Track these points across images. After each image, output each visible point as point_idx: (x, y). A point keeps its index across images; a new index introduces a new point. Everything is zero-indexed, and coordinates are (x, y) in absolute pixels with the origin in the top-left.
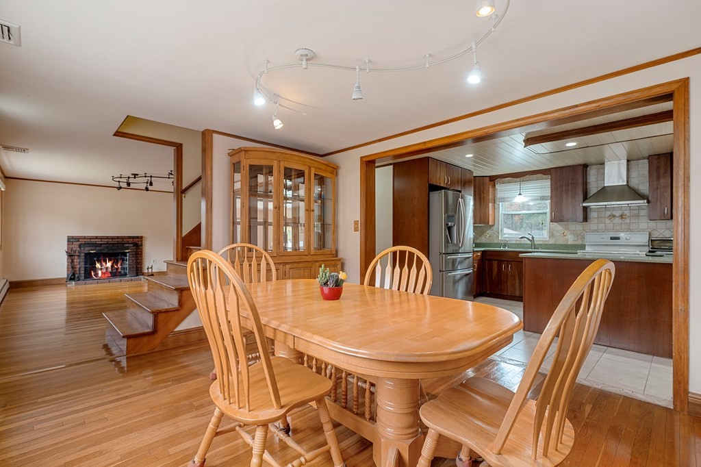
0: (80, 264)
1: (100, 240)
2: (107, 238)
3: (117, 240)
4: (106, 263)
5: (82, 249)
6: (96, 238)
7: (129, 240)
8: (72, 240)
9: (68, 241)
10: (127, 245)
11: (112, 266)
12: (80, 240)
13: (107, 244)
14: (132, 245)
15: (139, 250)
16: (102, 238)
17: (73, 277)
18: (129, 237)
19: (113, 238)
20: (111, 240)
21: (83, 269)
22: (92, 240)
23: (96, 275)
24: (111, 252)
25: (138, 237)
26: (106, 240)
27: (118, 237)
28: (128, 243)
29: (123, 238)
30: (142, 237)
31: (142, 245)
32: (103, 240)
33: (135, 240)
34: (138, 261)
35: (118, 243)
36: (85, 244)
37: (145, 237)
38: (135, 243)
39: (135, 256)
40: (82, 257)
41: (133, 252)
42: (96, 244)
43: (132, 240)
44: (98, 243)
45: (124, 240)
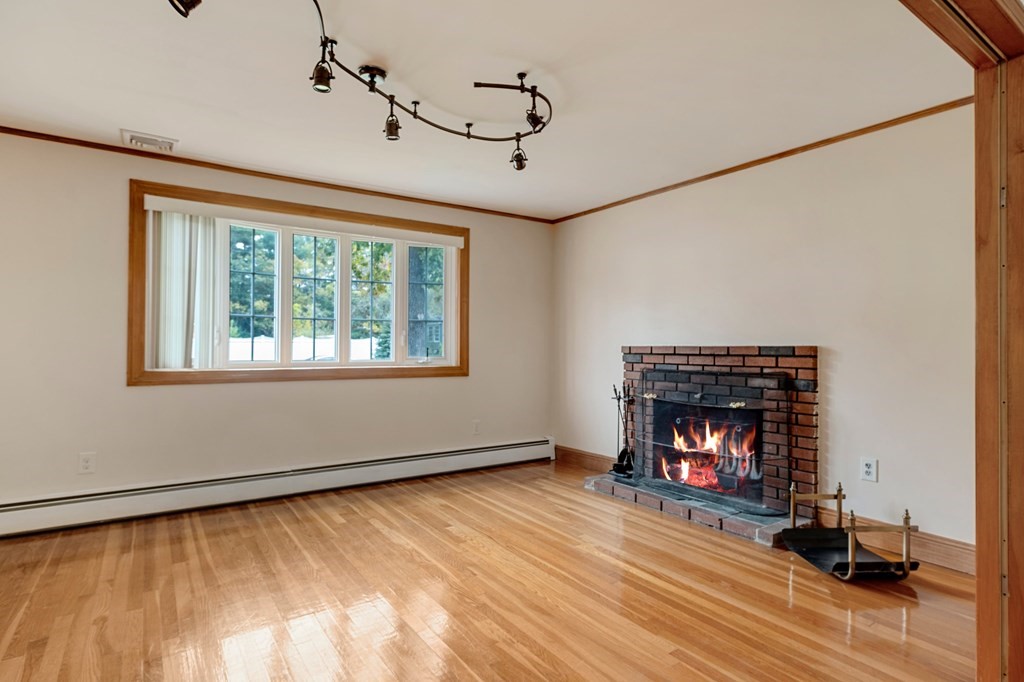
0: (645, 426)
1: (683, 360)
2: (700, 352)
3: (728, 361)
4: (703, 438)
5: (649, 385)
6: (675, 352)
7: (761, 361)
8: (631, 358)
9: (626, 361)
10: (757, 382)
12: (646, 359)
13: (702, 373)
14: (772, 383)
15: (798, 407)
16: (687, 353)
18: (762, 351)
19: (714, 354)
20: (709, 361)
21: (651, 447)
22: (669, 360)
23: (675, 474)
24: (711, 403)
25: (791, 352)
26: (699, 360)
27: (728, 352)
28: (762, 375)
29: (744, 354)
30: (812, 353)
31: (813, 386)
32: (692, 360)
33: (783, 362)
34: (796, 453)
35: (730, 374)
36: (655, 370)
37: (829, 351)
38: (787, 374)
39: (783, 428)
40: (650, 410)
41: (778, 410)
42: (678, 371)
43: (771, 362)
44: (681, 368)
45: (749, 361)
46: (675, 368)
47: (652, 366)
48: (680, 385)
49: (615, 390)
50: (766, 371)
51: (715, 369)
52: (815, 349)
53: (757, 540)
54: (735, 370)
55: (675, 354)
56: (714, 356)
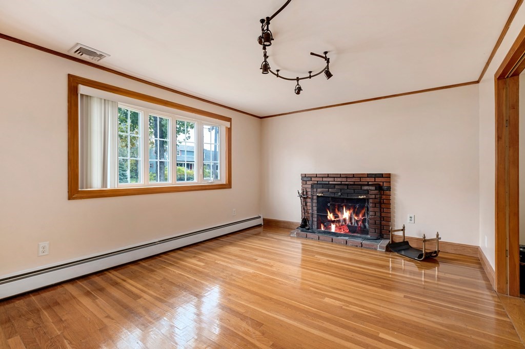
0: (313, 208)
1: (332, 179)
2: (340, 176)
3: (353, 180)
4: (342, 213)
5: (315, 190)
6: (328, 176)
7: (368, 179)
8: (305, 179)
9: (303, 180)
10: (366, 188)
11: (351, 218)
12: (313, 179)
13: (341, 184)
14: (373, 188)
15: (384, 197)
16: (334, 176)
17: (305, 224)
18: (369, 176)
19: (347, 176)
20: (344, 179)
21: (316, 216)
22: (324, 179)
24: (346, 197)
25: (381, 176)
26: (339, 179)
27: (354, 176)
28: (368, 185)
29: (361, 176)
30: (389, 176)
31: (389, 189)
32: (336, 179)
33: (377, 180)
34: (383, 215)
35: (354, 185)
36: (317, 184)
37: (395, 175)
38: (379, 184)
39: (378, 205)
40: (315, 201)
41: (375, 198)
42: (329, 184)
43: (373, 179)
44: (330, 183)
45: (363, 180)
46: (327, 183)
47: (316, 182)
48: (330, 190)
49: (299, 193)
50: (370, 183)
51: (347, 183)
52: (390, 174)
53: (378, 249)
54: (356, 183)
55: (328, 177)
56: (347, 177)
